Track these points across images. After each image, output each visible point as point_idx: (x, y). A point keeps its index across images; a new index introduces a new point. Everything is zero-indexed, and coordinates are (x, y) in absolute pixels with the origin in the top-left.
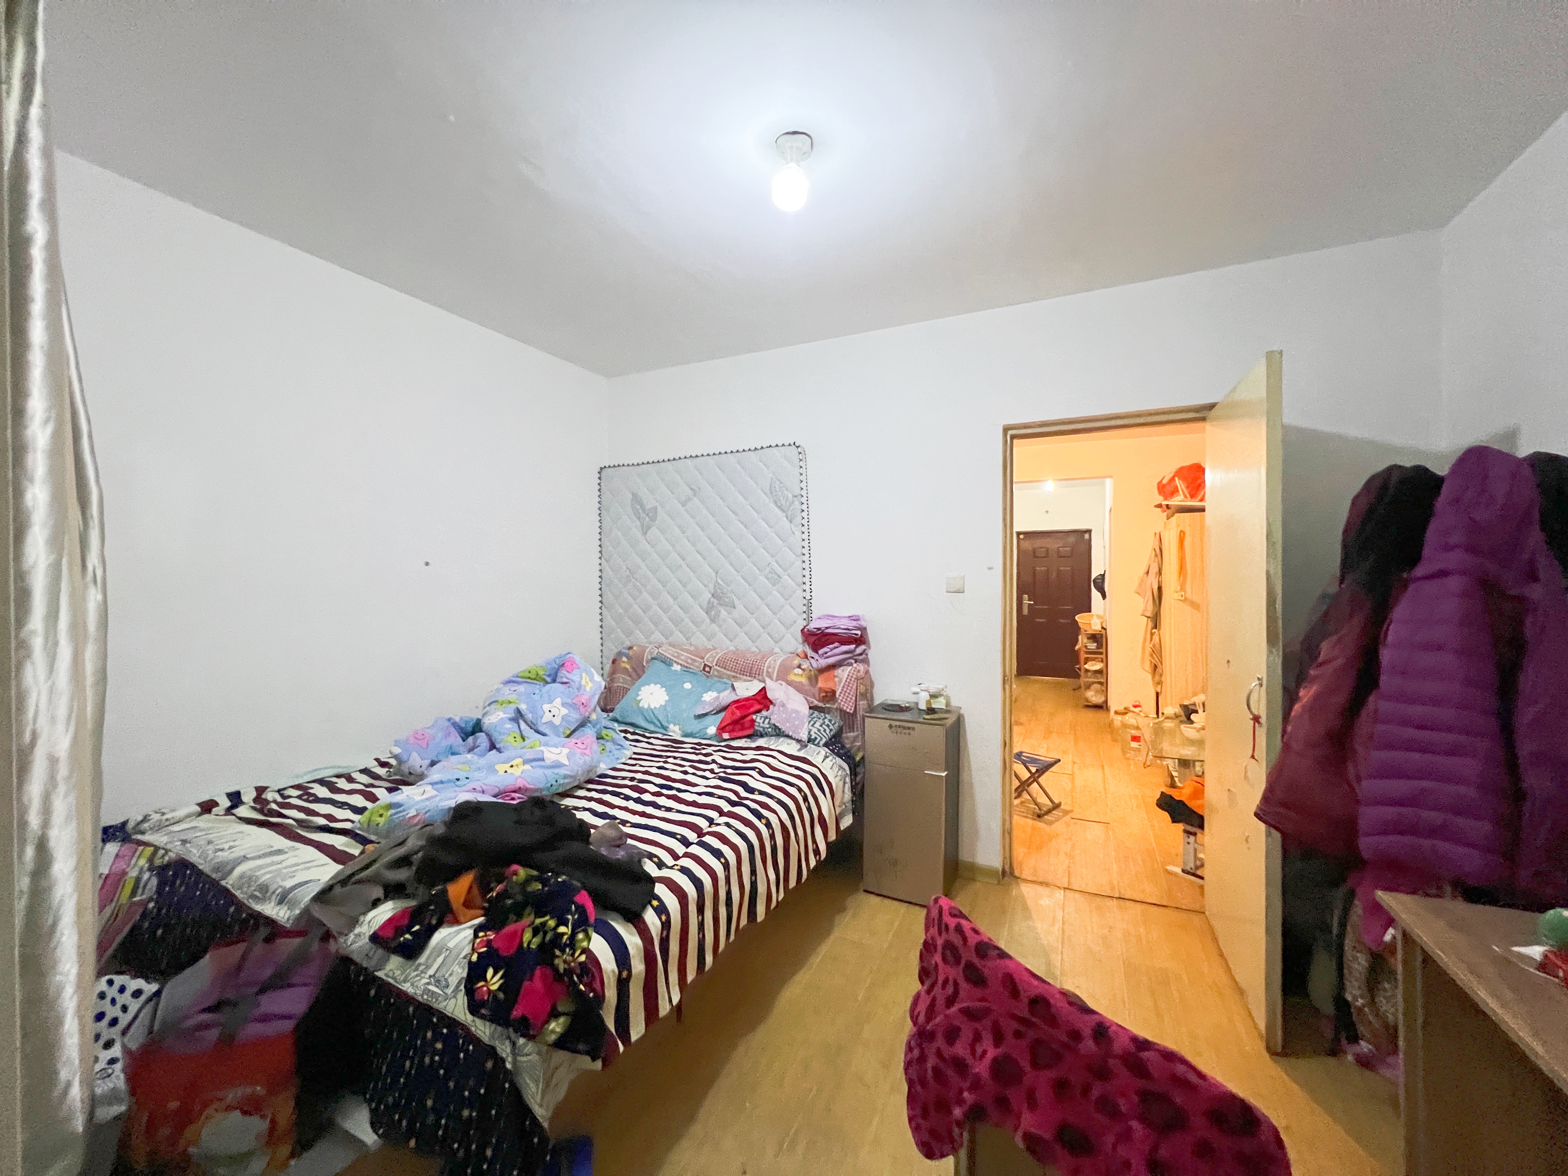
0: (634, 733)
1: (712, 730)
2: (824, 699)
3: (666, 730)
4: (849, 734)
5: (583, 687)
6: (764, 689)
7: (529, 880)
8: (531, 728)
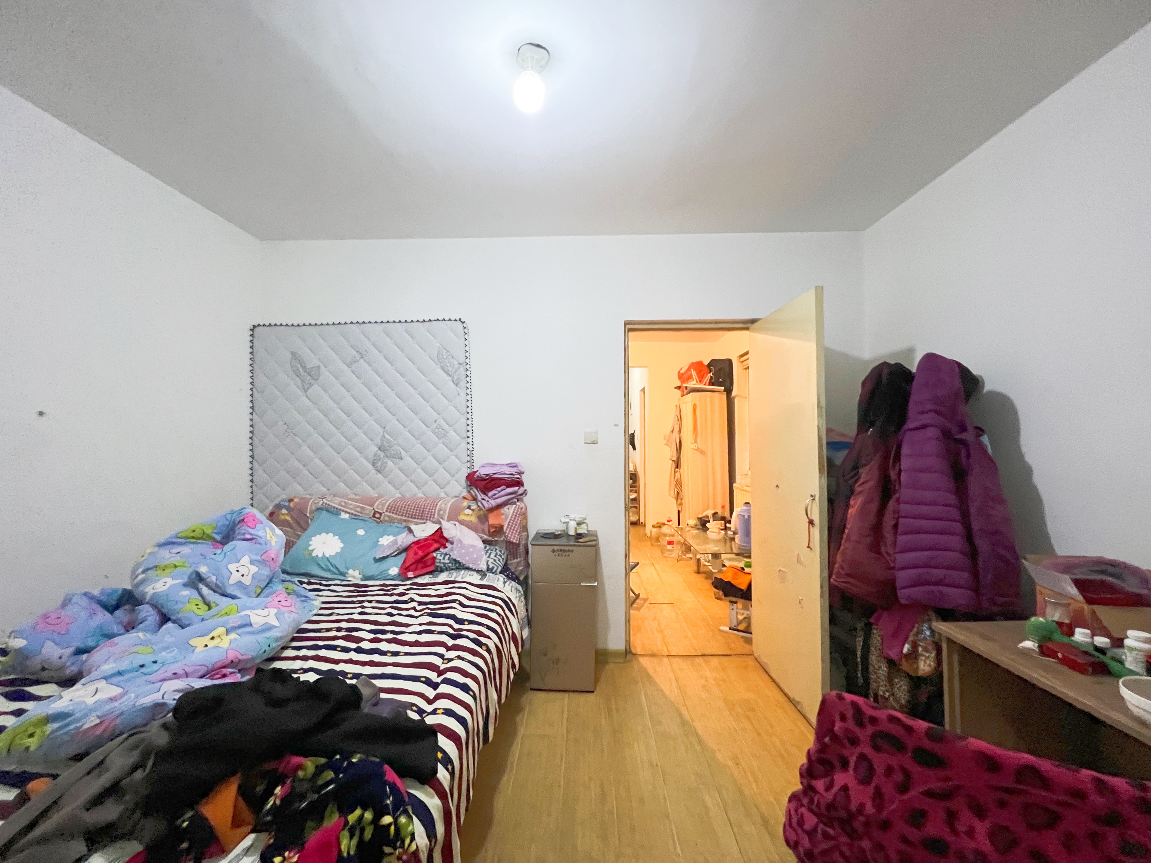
0: (309, 583)
1: (394, 571)
2: (490, 534)
3: (345, 576)
4: (513, 561)
5: (269, 542)
6: (440, 528)
7: (320, 770)
8: (215, 592)
